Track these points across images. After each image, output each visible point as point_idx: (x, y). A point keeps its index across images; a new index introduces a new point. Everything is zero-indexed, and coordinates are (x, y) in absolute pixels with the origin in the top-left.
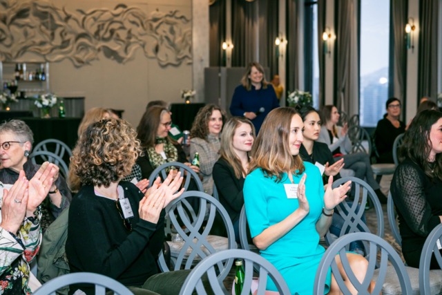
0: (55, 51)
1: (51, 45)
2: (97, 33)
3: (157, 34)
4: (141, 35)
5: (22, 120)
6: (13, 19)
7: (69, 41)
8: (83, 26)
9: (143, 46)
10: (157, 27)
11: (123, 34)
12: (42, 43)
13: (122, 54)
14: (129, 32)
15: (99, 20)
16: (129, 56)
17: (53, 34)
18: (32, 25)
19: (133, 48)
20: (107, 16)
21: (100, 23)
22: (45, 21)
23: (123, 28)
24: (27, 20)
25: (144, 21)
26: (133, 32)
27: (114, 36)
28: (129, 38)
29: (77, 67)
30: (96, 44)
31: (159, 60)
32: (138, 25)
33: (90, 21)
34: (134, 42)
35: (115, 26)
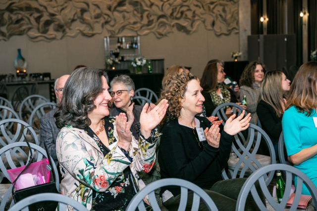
0: (144, 28)
1: (141, 24)
2: (172, 14)
3: (213, 13)
4: (202, 14)
5: (128, 75)
6: (115, 8)
7: (152, 20)
8: (162, 10)
9: (204, 22)
10: (214, 8)
11: (190, 14)
12: (135, 23)
13: (189, 28)
14: (194, 12)
15: (173, 5)
16: (194, 29)
17: (142, 17)
18: (128, 11)
19: (197, 23)
20: (178, 2)
21: (174, 7)
22: (137, 7)
23: (189, 10)
24: (124, 8)
25: (204, 4)
26: (196, 12)
27: (184, 16)
28: (194, 16)
29: (158, 38)
30: (171, 22)
31: (215, 31)
32: (200, 7)
33: (167, 6)
34: (198, 20)
35: (184, 9)
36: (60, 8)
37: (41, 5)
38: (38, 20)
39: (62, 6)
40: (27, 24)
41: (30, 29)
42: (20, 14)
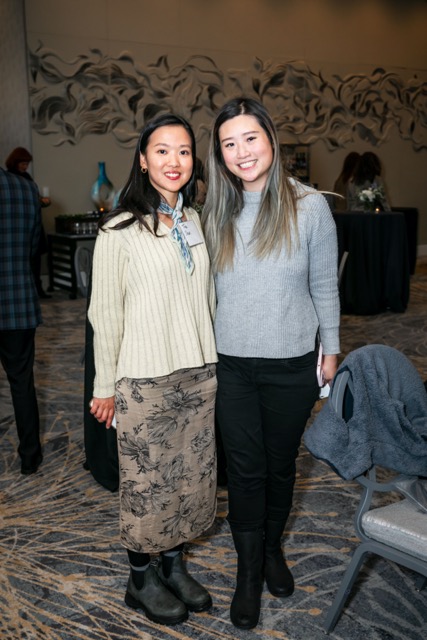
0: (309, 130)
1: (306, 121)
2: (353, 107)
3: (413, 107)
4: (398, 109)
6: (266, 87)
7: (323, 116)
8: (339, 98)
9: (399, 125)
10: (414, 99)
11: (380, 110)
12: (296, 120)
13: (377, 134)
14: (386, 106)
15: (356, 89)
16: (383, 137)
17: (307, 108)
18: (285, 95)
19: (388, 126)
20: (364, 84)
21: (357, 94)
22: (301, 89)
23: (379, 100)
24: (281, 89)
25: (402, 91)
26: (389, 106)
27: (371, 111)
28: (385, 113)
29: (331, 151)
30: (352, 121)
31: (414, 142)
32: (395, 97)
33: (346, 91)
34: (391, 119)
35: (372, 97)
36: (174, 81)
37: (140, 74)
38: (132, 103)
39: (177, 77)
40: (114, 111)
41: (118, 121)
42: (101, 88)
